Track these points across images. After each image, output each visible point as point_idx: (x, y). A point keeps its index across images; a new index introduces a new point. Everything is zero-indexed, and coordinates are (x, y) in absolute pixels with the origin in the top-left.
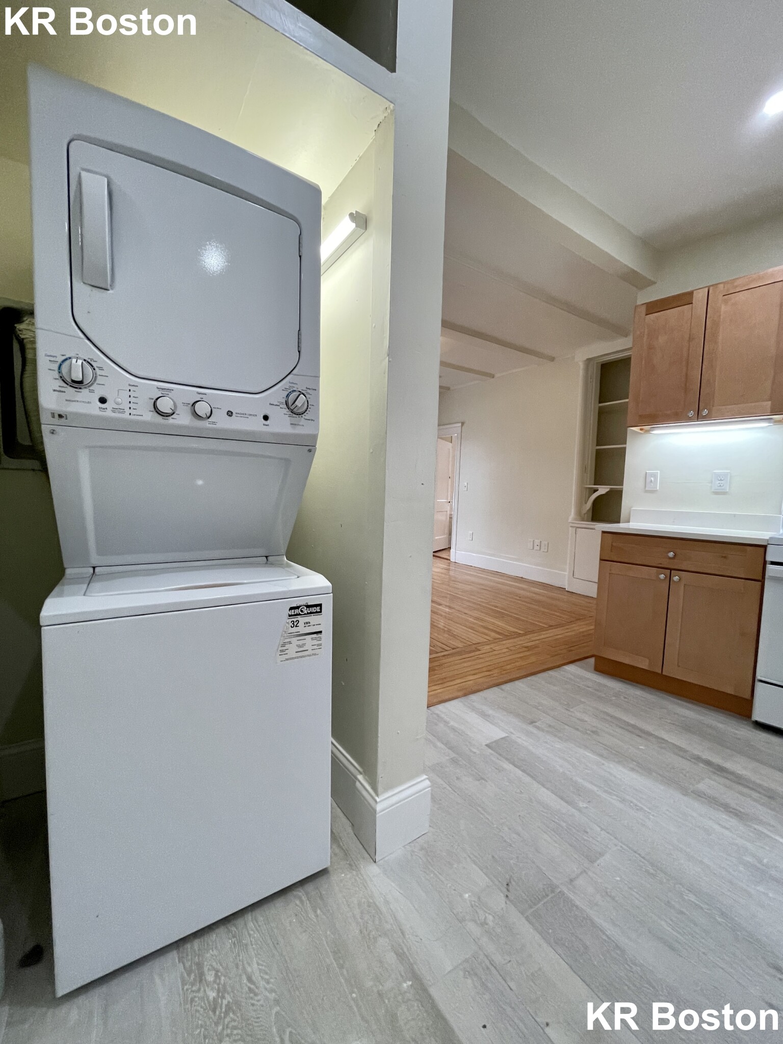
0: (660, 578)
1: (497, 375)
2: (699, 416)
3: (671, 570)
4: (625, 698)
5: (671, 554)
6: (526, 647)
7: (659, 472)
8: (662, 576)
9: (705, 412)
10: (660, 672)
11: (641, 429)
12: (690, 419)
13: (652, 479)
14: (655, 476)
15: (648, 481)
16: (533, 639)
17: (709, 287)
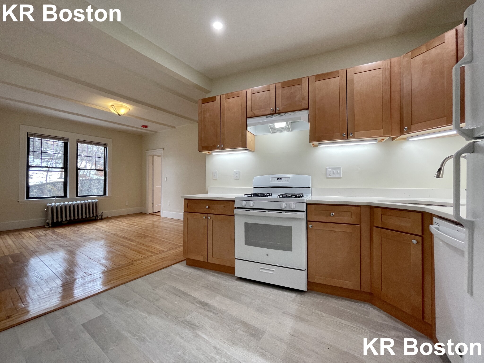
0: (204, 218)
1: (176, 127)
2: (221, 148)
3: (208, 214)
4: (190, 277)
5: (207, 207)
6: (161, 258)
7: (217, 171)
8: (205, 217)
9: (222, 146)
10: (207, 261)
11: (208, 153)
12: (218, 149)
13: (215, 174)
14: (216, 172)
15: (214, 175)
16: (169, 253)
17: (221, 95)
